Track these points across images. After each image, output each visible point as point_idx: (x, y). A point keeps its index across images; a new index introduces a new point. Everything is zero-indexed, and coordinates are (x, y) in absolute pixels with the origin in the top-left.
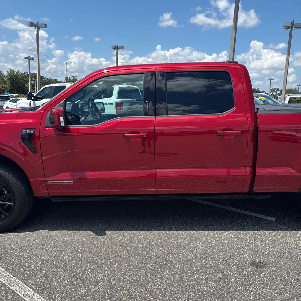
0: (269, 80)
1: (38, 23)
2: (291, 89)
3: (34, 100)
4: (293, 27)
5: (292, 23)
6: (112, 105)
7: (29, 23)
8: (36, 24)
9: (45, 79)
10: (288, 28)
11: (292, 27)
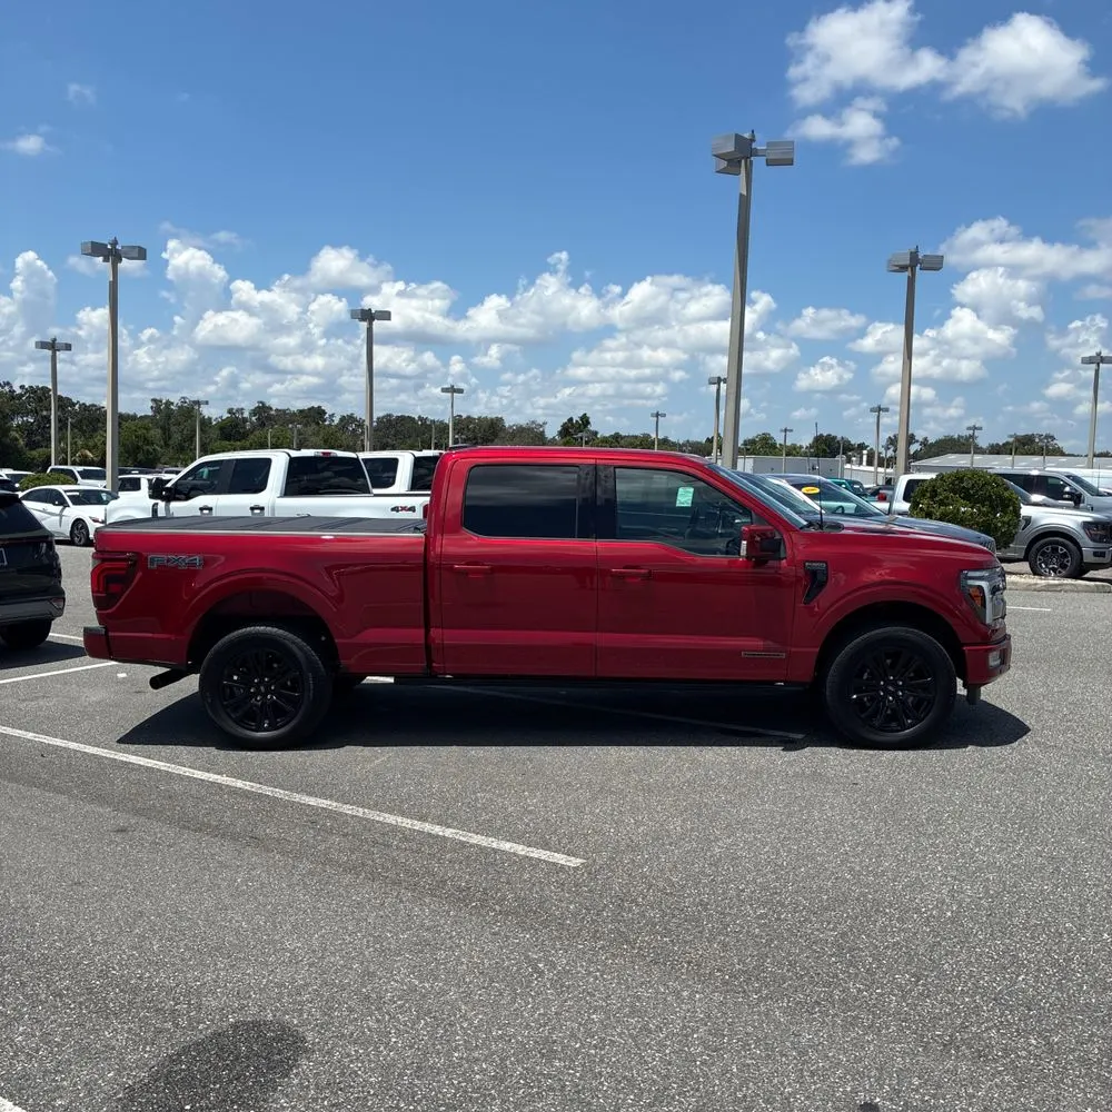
0: (872, 410)
1: (115, 243)
2: (956, 436)
3: (168, 500)
4: (918, 268)
5: (914, 256)
6: (414, 511)
7: (86, 243)
8: (109, 247)
9: (77, 407)
10: (903, 268)
11: (912, 265)
